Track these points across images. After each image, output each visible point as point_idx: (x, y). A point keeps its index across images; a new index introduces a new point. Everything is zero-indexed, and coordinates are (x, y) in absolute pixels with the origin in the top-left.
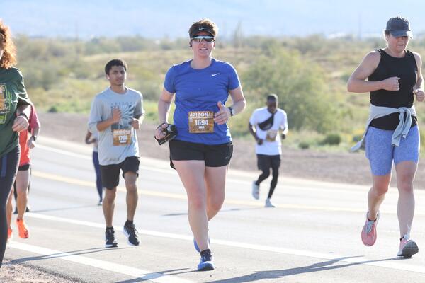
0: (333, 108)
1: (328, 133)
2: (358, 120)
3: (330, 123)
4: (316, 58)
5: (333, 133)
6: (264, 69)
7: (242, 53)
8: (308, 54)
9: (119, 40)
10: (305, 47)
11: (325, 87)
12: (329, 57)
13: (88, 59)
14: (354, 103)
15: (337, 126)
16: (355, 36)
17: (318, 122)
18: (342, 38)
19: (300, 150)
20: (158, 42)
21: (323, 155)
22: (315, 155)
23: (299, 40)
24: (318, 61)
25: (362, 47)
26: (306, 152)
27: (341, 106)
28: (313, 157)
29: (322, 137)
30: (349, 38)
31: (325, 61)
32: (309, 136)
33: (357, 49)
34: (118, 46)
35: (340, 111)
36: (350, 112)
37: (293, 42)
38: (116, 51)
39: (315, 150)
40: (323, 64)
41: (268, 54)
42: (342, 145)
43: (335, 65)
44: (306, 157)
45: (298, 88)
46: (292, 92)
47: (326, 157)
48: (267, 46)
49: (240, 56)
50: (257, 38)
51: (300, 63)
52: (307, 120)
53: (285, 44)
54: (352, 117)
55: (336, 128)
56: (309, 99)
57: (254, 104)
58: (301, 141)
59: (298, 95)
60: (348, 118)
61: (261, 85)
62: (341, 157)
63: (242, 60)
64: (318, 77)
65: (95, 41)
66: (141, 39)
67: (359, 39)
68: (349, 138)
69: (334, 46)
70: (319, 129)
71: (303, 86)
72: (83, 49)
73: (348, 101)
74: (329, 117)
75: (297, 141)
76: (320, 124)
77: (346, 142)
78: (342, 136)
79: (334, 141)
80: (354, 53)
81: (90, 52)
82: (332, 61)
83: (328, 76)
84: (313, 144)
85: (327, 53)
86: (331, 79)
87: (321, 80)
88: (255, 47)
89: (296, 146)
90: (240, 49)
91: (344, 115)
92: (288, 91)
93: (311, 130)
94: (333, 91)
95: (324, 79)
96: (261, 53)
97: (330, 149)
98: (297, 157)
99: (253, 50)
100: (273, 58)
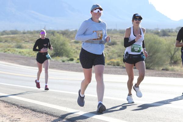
0: (72, 51)
1: (70, 58)
3: (70, 55)
5: (72, 58)
6: (52, 39)
8: (65, 35)
9: (11, 31)
10: (64, 33)
11: (70, 44)
12: (70, 36)
13: (2, 36)
14: (78, 49)
17: (67, 54)
18: (74, 31)
20: (22, 32)
21: (69, 64)
24: (67, 37)
26: (64, 63)
27: (74, 50)
28: (66, 64)
29: (68, 59)
30: (76, 31)
31: (69, 37)
32: (65, 58)
34: (10, 33)
35: (73, 51)
36: (76, 52)
37: (60, 32)
38: (10, 34)
39: (67, 62)
40: (69, 38)
41: (54, 35)
42: (74, 61)
43: (72, 38)
44: (64, 64)
46: (60, 46)
48: (53, 33)
50: (50, 31)
51: (62, 38)
52: (64, 54)
53: (58, 32)
54: (77, 53)
55: (72, 57)
56: (65, 48)
58: (63, 60)
59: (61, 47)
60: (76, 53)
62: (74, 64)
65: (4, 31)
69: (72, 33)
70: (67, 56)
71: (63, 44)
74: (70, 53)
75: (61, 60)
76: (68, 55)
78: (74, 58)
79: (72, 60)
82: (71, 37)
83: (70, 41)
84: (66, 61)
86: (71, 42)
87: (68, 43)
88: (49, 33)
89: (61, 61)
91: (75, 52)
93: (65, 57)
94: (72, 46)
95: (69, 42)
96: (51, 35)
97: (71, 62)
98: (61, 64)
99: (49, 34)
100: (55, 36)
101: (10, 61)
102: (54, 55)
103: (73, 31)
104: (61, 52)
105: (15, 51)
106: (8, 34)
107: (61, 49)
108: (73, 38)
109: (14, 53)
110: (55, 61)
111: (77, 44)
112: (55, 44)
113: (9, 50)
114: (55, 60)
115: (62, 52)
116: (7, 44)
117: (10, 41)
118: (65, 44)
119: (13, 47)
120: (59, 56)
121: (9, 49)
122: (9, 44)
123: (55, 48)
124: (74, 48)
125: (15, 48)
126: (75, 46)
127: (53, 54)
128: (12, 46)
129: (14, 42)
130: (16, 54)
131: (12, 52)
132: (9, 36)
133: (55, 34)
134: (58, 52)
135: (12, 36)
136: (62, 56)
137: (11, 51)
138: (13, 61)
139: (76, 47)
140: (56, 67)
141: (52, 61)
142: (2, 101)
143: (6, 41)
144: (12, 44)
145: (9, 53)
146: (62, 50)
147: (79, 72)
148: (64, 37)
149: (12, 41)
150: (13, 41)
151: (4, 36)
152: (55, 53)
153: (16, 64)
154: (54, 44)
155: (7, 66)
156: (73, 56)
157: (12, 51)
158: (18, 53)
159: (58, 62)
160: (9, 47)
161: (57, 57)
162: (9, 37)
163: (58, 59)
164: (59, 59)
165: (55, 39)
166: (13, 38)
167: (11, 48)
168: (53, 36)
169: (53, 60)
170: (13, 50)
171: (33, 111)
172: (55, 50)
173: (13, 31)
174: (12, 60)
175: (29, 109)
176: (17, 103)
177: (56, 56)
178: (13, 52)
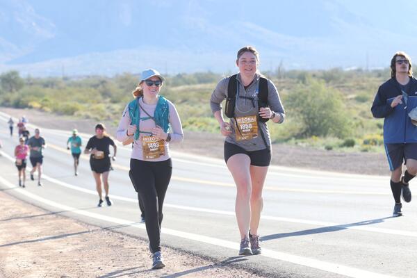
0: (349, 121)
1: (346, 138)
2: (367, 129)
3: (347, 131)
4: (336, 85)
5: (350, 138)
6: (300, 93)
7: (283, 82)
8: (331, 83)
9: (196, 75)
10: (329, 78)
11: (344, 105)
12: (346, 84)
13: (174, 89)
14: (364, 117)
15: (352, 133)
16: (364, 69)
17: (338, 130)
18: (355, 70)
19: (326, 150)
21: (343, 154)
22: (337, 154)
23: (324, 72)
24: (338, 87)
25: (369, 76)
26: (330, 152)
27: (355, 119)
28: (335, 156)
29: (342, 142)
30: (359, 70)
31: (343, 87)
32: (332, 140)
33: (366, 78)
34: (195, 79)
35: (354, 123)
36: (361, 123)
37: (321, 74)
38: (194, 83)
39: (337, 151)
40: (341, 89)
41: (303, 83)
42: (356, 147)
43: (350, 90)
44: (330, 156)
45: (324, 106)
46: (319, 110)
47: (345, 156)
48: (302, 77)
49: (282, 85)
50: (294, 71)
51: (325, 90)
52: (330, 129)
53: (314, 76)
54: (363, 127)
55: (351, 135)
56: (332, 114)
57: (293, 118)
58: (327, 144)
59: (324, 112)
60: (360, 127)
61: (298, 105)
62: (355, 155)
63: (284, 87)
64: (338, 99)
65: (179, 76)
66: (212, 74)
67: (367, 70)
68: (361, 141)
69: (349, 76)
70: (339, 136)
71: (327, 106)
72: (171, 82)
73: (360, 115)
74: (346, 127)
75: (324, 144)
76: (340, 132)
77: (358, 145)
78: (356, 140)
79: (350, 144)
80: (364, 81)
81: (175, 84)
82: (348, 87)
83: (345, 97)
84: (335, 146)
85: (345, 81)
86: (347, 100)
87: (340, 101)
88: (292, 77)
89: (323, 148)
90: (282, 80)
91: (357, 125)
92: (317, 108)
93: (334, 137)
94: (350, 108)
95: (343, 100)
96: (298, 82)
97: (347, 150)
98: (324, 156)
99: (292, 80)
100: (307, 85)
101: (195, 150)
102: (305, 133)
103: (351, 71)
104: (322, 124)
105: (207, 124)
106: (188, 83)
107: (323, 118)
108: (353, 89)
109: (204, 130)
110: (307, 148)
111: (364, 104)
112: (308, 105)
113: (191, 123)
114: (308, 144)
115: (325, 125)
116: (189, 106)
117: (196, 100)
118: (332, 104)
119: (203, 115)
120: (318, 135)
121: (192, 119)
122: (192, 109)
123: (308, 114)
124: (355, 114)
125: (208, 116)
126: (357, 109)
127: (302, 129)
128: (201, 111)
129: (205, 103)
130: (211, 131)
131: (200, 127)
132: (192, 86)
133: (307, 79)
134: (315, 125)
135: (199, 86)
136: (325, 135)
137: (196, 125)
138: (201, 150)
139: (359, 111)
140: (310, 162)
141: (301, 148)
142: (176, 249)
143: (184, 101)
144: (200, 107)
145: (191, 130)
146: (325, 121)
147: (369, 174)
148: (330, 87)
149: (200, 101)
150: (203, 100)
151: (181, 88)
152: (308, 126)
153: (210, 157)
154: (305, 105)
155: (188, 162)
156: (353, 133)
157: (199, 124)
158: (214, 130)
159: (316, 149)
160: (192, 114)
161: (314, 137)
162: (194, 90)
163: (314, 143)
164: (319, 142)
165: (308, 92)
166: (203, 94)
167: (198, 116)
168: (303, 85)
169: (304, 145)
170: (204, 122)
171: (255, 273)
172: (307, 120)
173: (201, 74)
174: (200, 148)
175: (244, 269)
176: (213, 256)
177: (311, 135)
178: (203, 127)
